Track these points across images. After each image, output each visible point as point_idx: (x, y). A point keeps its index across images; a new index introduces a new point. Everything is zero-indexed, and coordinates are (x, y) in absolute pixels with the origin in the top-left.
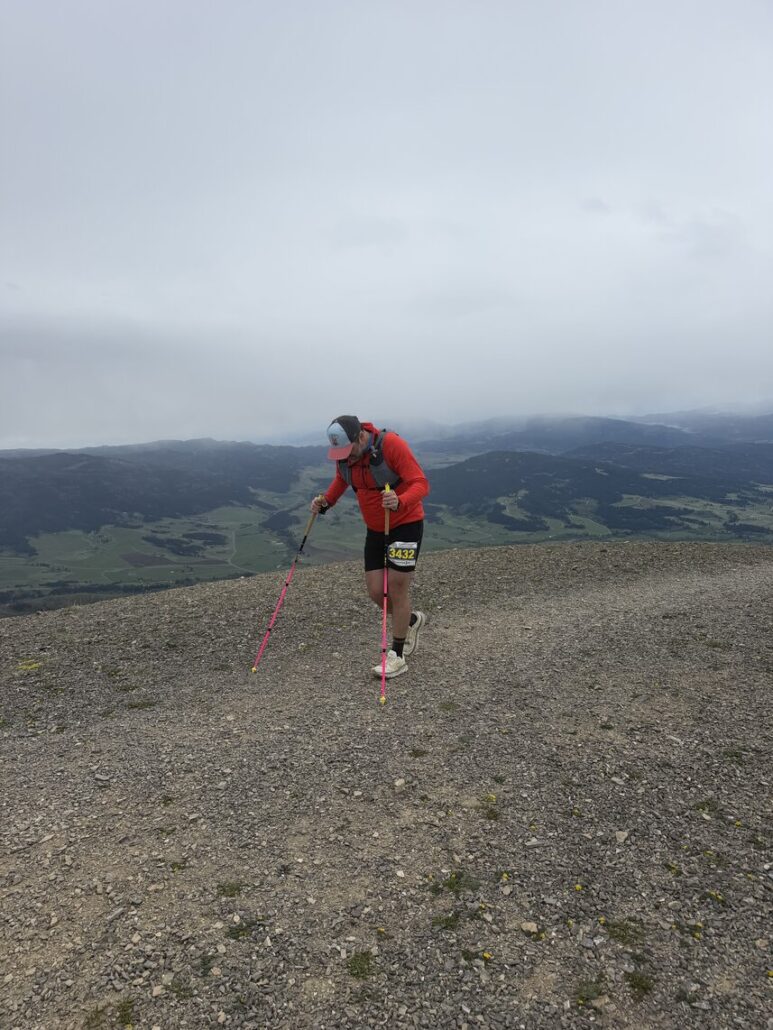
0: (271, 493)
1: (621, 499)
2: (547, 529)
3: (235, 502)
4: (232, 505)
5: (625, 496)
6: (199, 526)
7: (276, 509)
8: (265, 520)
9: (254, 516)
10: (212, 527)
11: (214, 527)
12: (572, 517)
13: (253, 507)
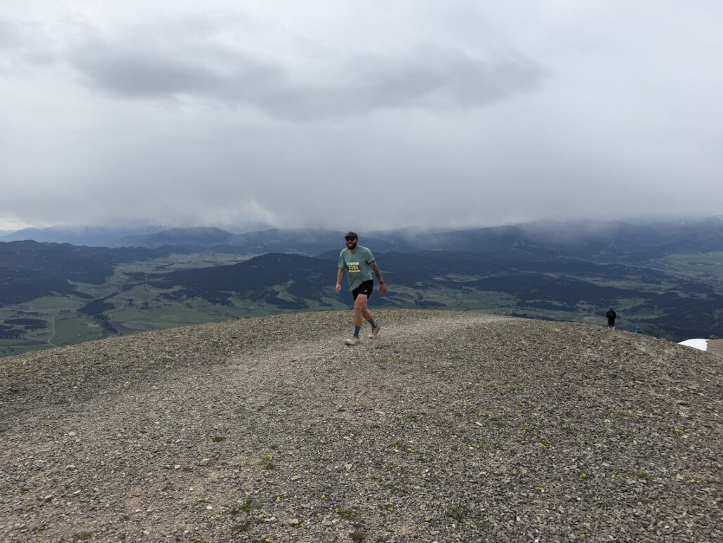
0: (88, 285)
3: (54, 292)
4: (52, 295)
6: (22, 313)
7: (92, 297)
8: (83, 307)
9: (72, 303)
10: (32, 313)
11: (36, 314)
12: (323, 298)
13: (71, 297)
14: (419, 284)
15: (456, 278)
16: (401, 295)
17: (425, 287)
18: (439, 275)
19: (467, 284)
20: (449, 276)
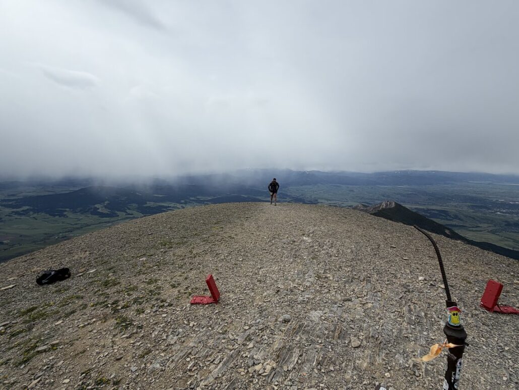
1: (146, 203)
2: (118, 216)
5: (148, 202)
12: (128, 211)
14: (183, 201)
15: (202, 198)
16: (173, 207)
17: (186, 203)
18: (192, 197)
19: (207, 201)
20: (198, 197)
